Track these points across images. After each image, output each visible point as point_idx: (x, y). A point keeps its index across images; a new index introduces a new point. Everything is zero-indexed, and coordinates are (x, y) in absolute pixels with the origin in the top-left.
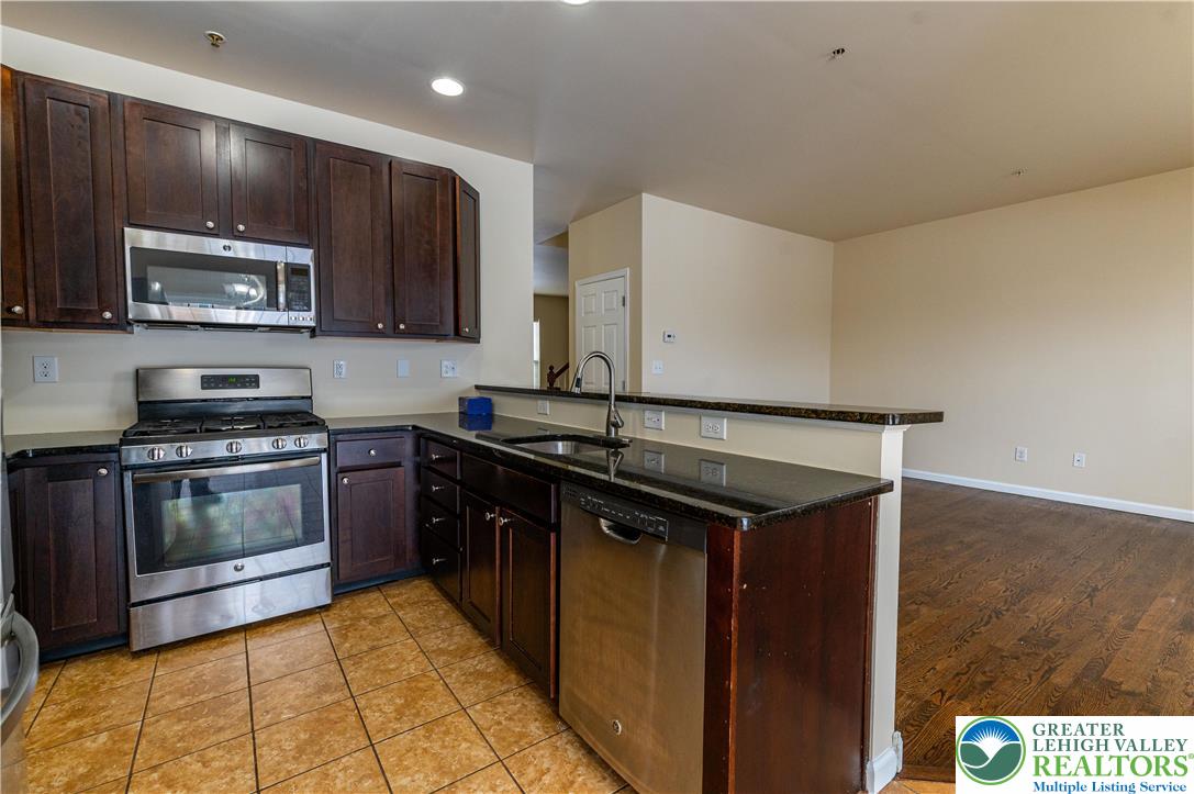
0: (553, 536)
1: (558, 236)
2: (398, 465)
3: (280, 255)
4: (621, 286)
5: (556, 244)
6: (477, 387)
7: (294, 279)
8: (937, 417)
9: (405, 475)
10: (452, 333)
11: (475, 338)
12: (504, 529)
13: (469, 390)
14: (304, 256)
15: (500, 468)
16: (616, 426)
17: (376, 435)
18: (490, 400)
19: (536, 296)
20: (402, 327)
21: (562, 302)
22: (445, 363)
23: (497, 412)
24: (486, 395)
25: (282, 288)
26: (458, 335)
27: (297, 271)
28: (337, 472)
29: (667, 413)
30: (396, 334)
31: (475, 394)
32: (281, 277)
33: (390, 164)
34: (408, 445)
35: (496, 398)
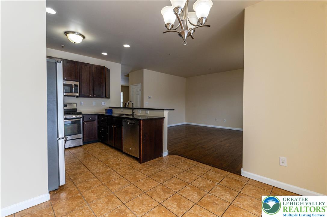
0: (122, 127)
1: (127, 75)
2: (95, 121)
3: (73, 83)
4: (140, 87)
5: (126, 76)
6: (109, 107)
7: (76, 87)
8: (174, 110)
9: (96, 123)
10: (104, 97)
11: (109, 98)
12: (115, 128)
13: (107, 108)
14: (77, 83)
15: (114, 119)
16: (134, 113)
17: (91, 115)
18: (112, 110)
19: (121, 86)
20: (95, 96)
21: (127, 87)
22: (103, 102)
23: (113, 112)
24: (111, 109)
25: (73, 89)
26: (106, 97)
27: (76, 86)
28: (84, 122)
29: (141, 110)
30: (93, 97)
31: (109, 109)
32: (73, 87)
33: (93, 66)
34: (96, 117)
35: (113, 109)
